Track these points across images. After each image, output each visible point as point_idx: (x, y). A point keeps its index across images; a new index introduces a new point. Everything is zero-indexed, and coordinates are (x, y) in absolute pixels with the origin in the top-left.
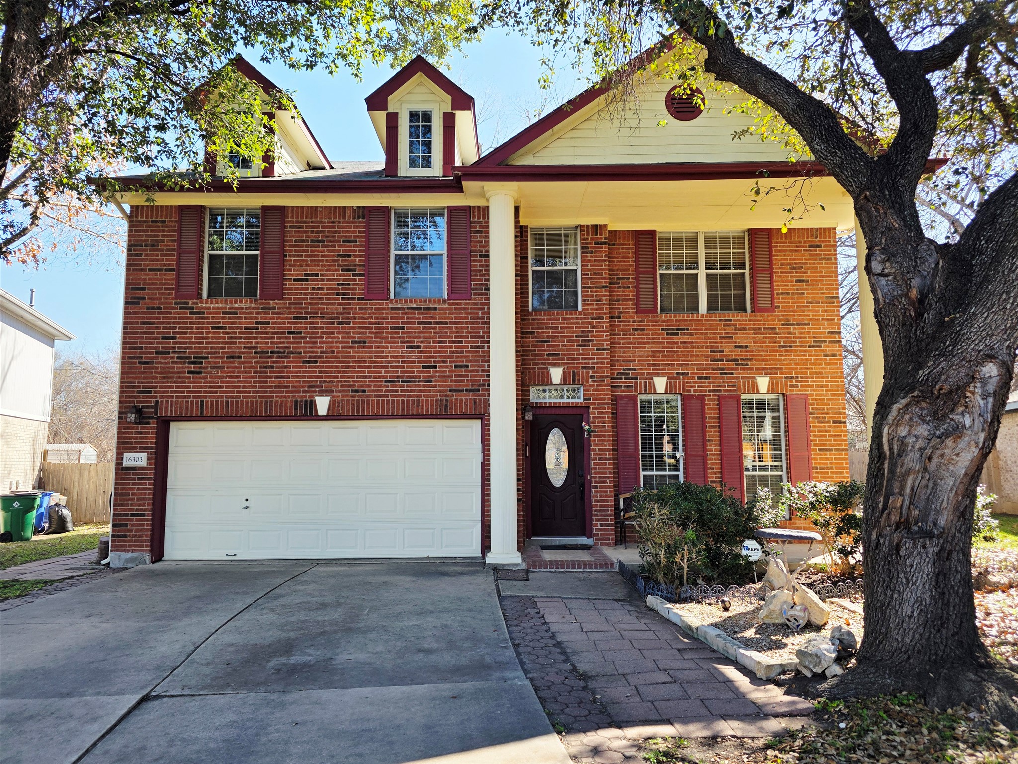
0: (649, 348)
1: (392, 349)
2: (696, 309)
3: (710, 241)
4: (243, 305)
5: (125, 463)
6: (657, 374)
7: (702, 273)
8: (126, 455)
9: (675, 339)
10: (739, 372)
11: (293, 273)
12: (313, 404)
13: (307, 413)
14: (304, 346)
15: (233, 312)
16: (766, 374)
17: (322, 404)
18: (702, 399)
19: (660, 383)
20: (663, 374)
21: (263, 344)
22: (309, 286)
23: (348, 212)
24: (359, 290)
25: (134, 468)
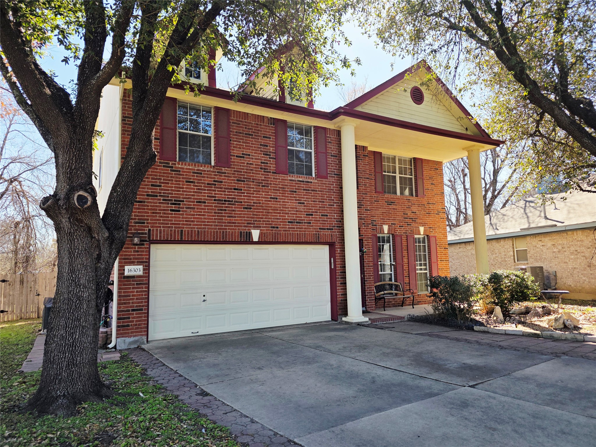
0: (381, 211)
1: (291, 204)
3: (400, 160)
4: (205, 169)
5: (126, 273)
6: (384, 224)
7: (398, 176)
8: (127, 268)
9: (390, 207)
10: (413, 224)
11: (235, 152)
12: (250, 234)
13: (247, 240)
14: (243, 198)
15: (199, 173)
16: (423, 226)
17: (256, 234)
18: (401, 236)
19: (386, 228)
20: (386, 224)
22: (246, 161)
23: (265, 120)
24: (273, 167)
25: (133, 277)
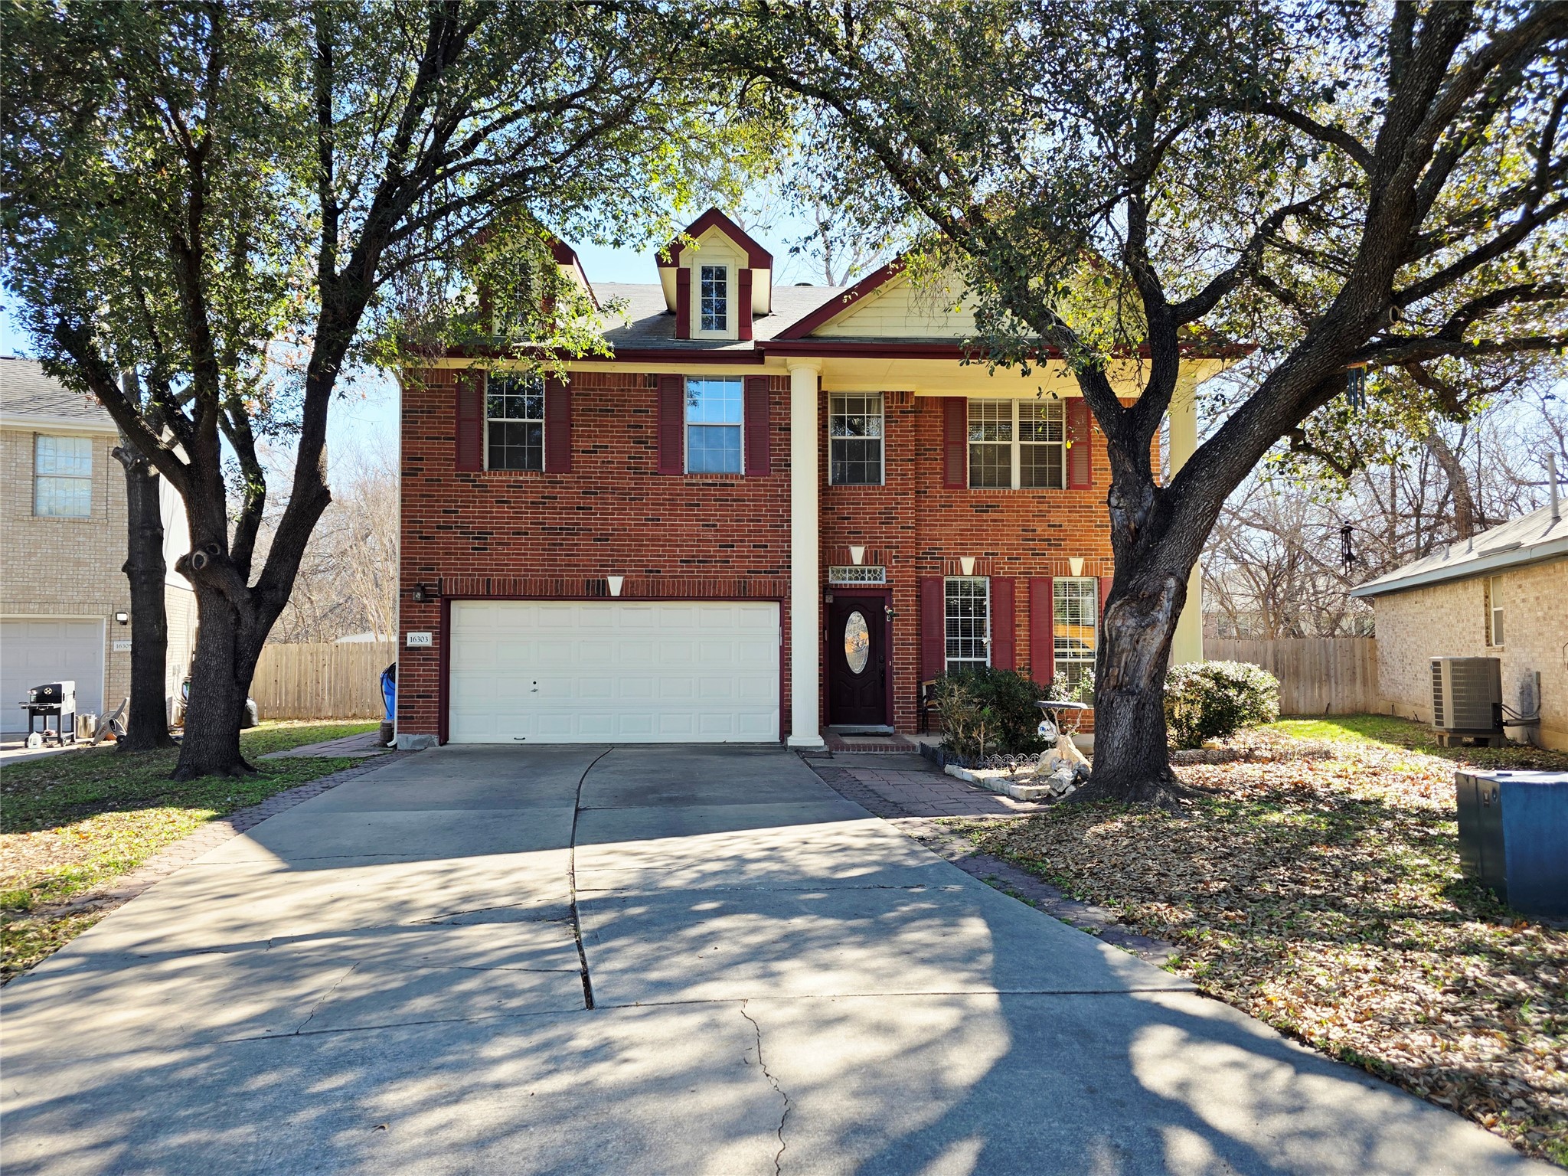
0: (956, 526)
1: (688, 527)
2: (1007, 483)
3: (1025, 408)
4: (528, 478)
5: (409, 643)
6: (965, 554)
7: (1016, 444)
8: (409, 635)
9: (985, 516)
10: (1052, 553)
11: (581, 444)
12: (605, 584)
13: (600, 593)
14: (595, 523)
15: (518, 486)
16: (1081, 555)
17: (615, 584)
18: (1011, 581)
19: (968, 564)
20: (971, 555)
21: (549, 518)
22: (599, 458)
23: (639, 380)
24: (651, 465)
25: (418, 648)
